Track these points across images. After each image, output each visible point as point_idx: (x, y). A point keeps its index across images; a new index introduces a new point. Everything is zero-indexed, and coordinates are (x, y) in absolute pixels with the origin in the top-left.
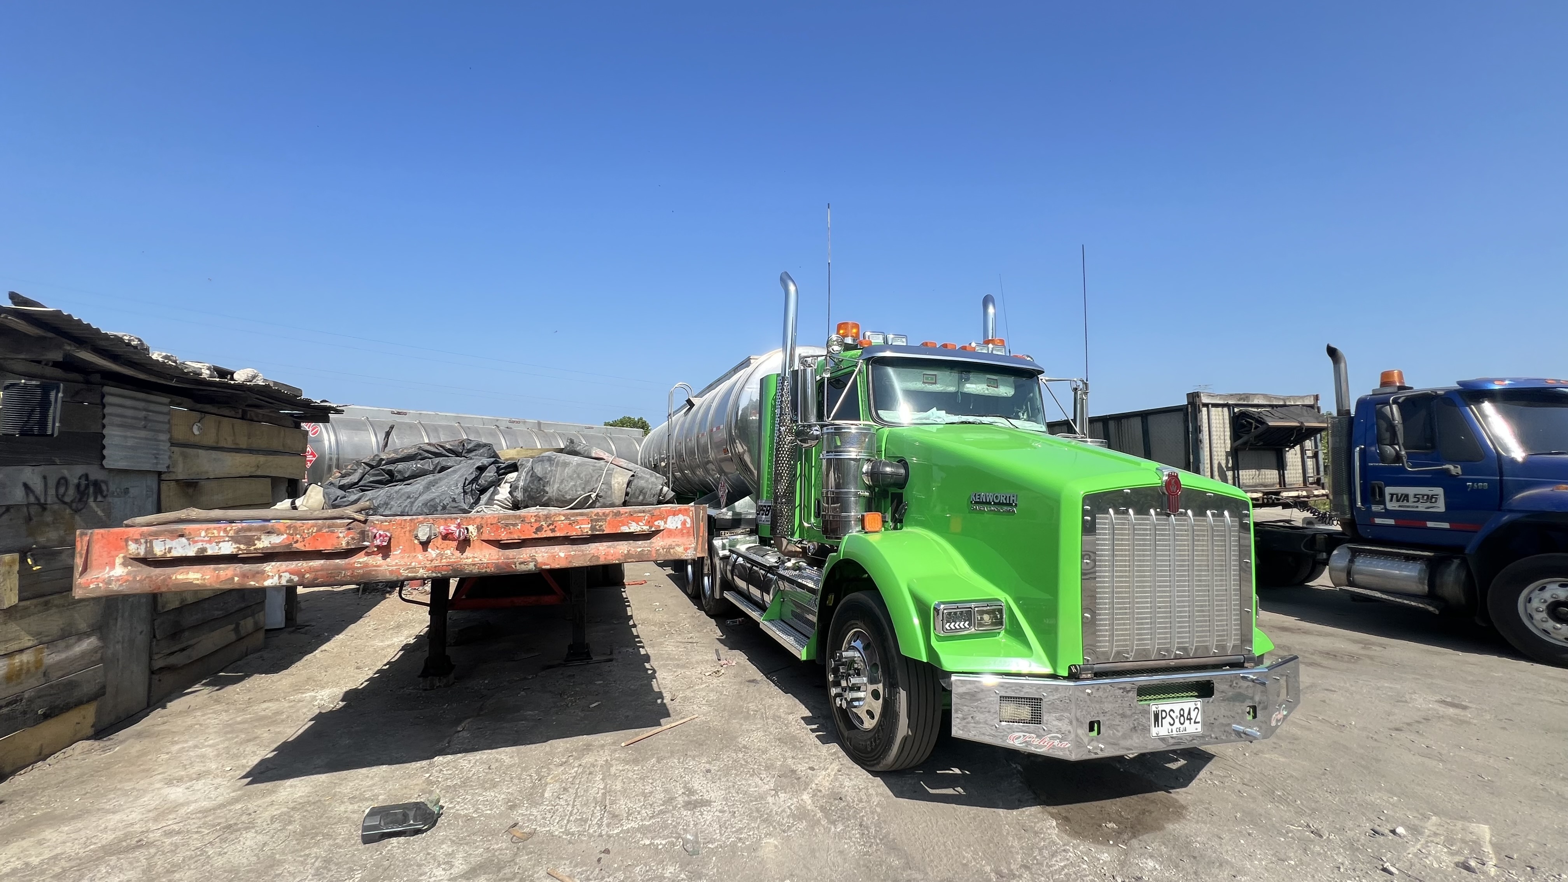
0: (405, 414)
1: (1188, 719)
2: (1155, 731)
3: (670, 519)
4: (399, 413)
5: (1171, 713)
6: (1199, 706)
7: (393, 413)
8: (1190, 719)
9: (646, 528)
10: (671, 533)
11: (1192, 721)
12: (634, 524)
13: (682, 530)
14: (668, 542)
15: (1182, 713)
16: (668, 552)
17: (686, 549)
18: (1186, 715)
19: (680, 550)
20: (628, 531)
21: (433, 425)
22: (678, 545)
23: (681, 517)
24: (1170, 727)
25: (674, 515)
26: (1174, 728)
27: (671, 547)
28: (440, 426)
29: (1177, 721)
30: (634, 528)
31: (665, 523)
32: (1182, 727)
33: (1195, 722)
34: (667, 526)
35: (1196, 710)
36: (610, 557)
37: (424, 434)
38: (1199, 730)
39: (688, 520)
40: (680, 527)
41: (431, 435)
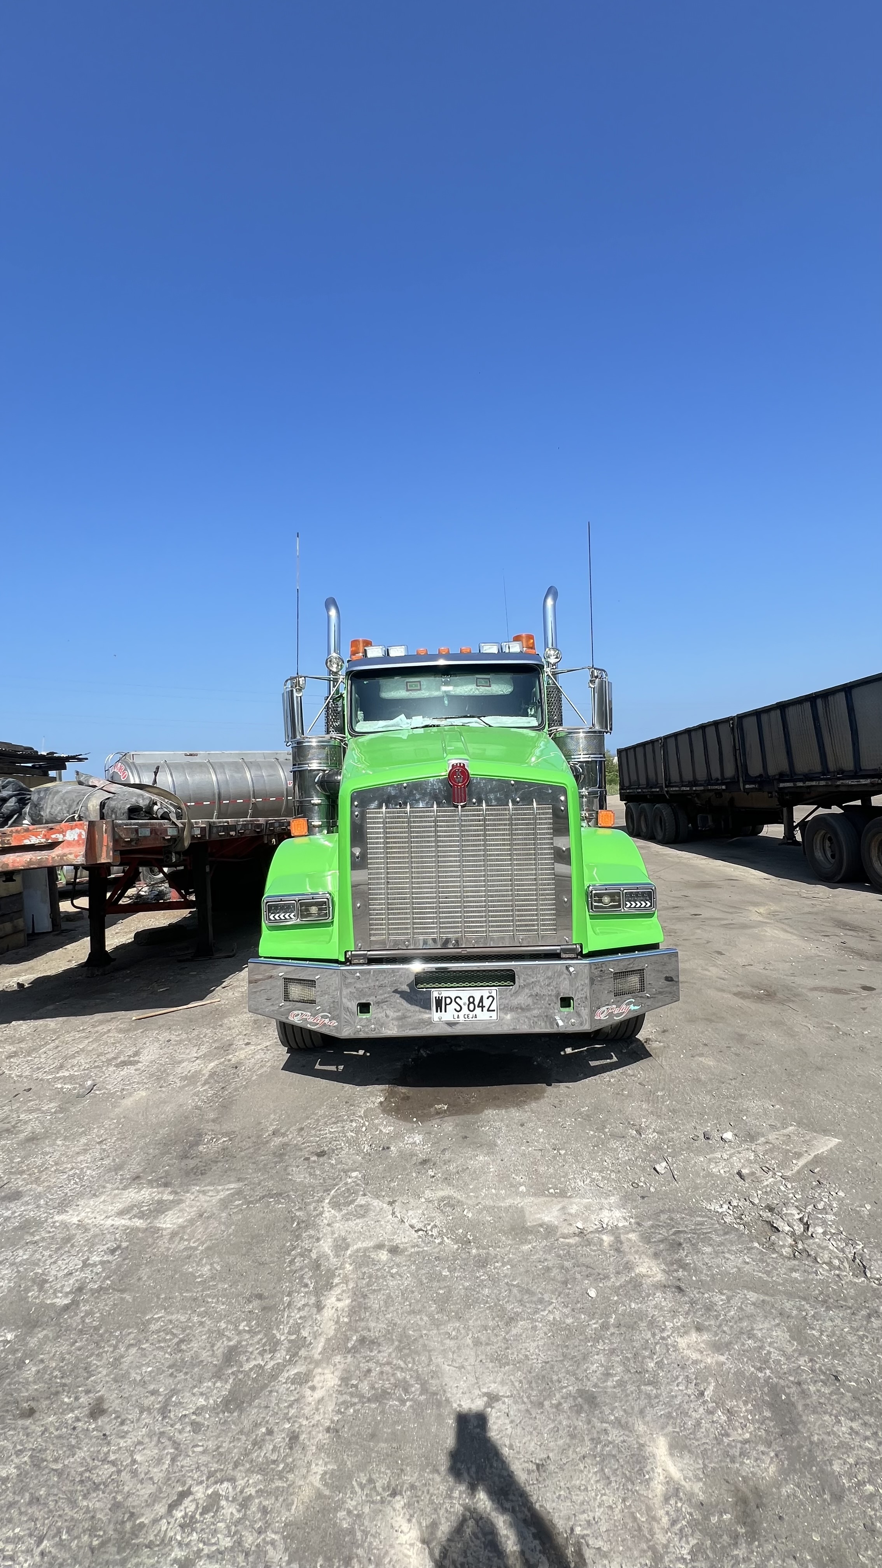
0: (196, 755)
1: (479, 1006)
2: (436, 1016)
3: (68, 833)
4: (191, 755)
5: (458, 1000)
6: (494, 994)
7: (186, 755)
8: (483, 1007)
9: (43, 840)
10: (70, 844)
11: (485, 1009)
12: (34, 838)
13: (78, 841)
14: (66, 851)
15: (471, 1000)
16: (62, 859)
17: (76, 856)
18: (476, 1003)
19: (71, 857)
20: (29, 843)
21: (221, 763)
22: (70, 854)
23: (77, 831)
24: (456, 1014)
25: (72, 829)
26: (461, 1014)
27: (65, 855)
28: (226, 763)
29: (465, 1008)
30: (34, 840)
31: (64, 836)
32: (471, 1014)
33: (488, 1010)
34: (66, 838)
35: (491, 999)
36: (16, 865)
37: (211, 771)
38: (494, 1017)
39: (84, 833)
40: (76, 838)
41: (218, 771)
